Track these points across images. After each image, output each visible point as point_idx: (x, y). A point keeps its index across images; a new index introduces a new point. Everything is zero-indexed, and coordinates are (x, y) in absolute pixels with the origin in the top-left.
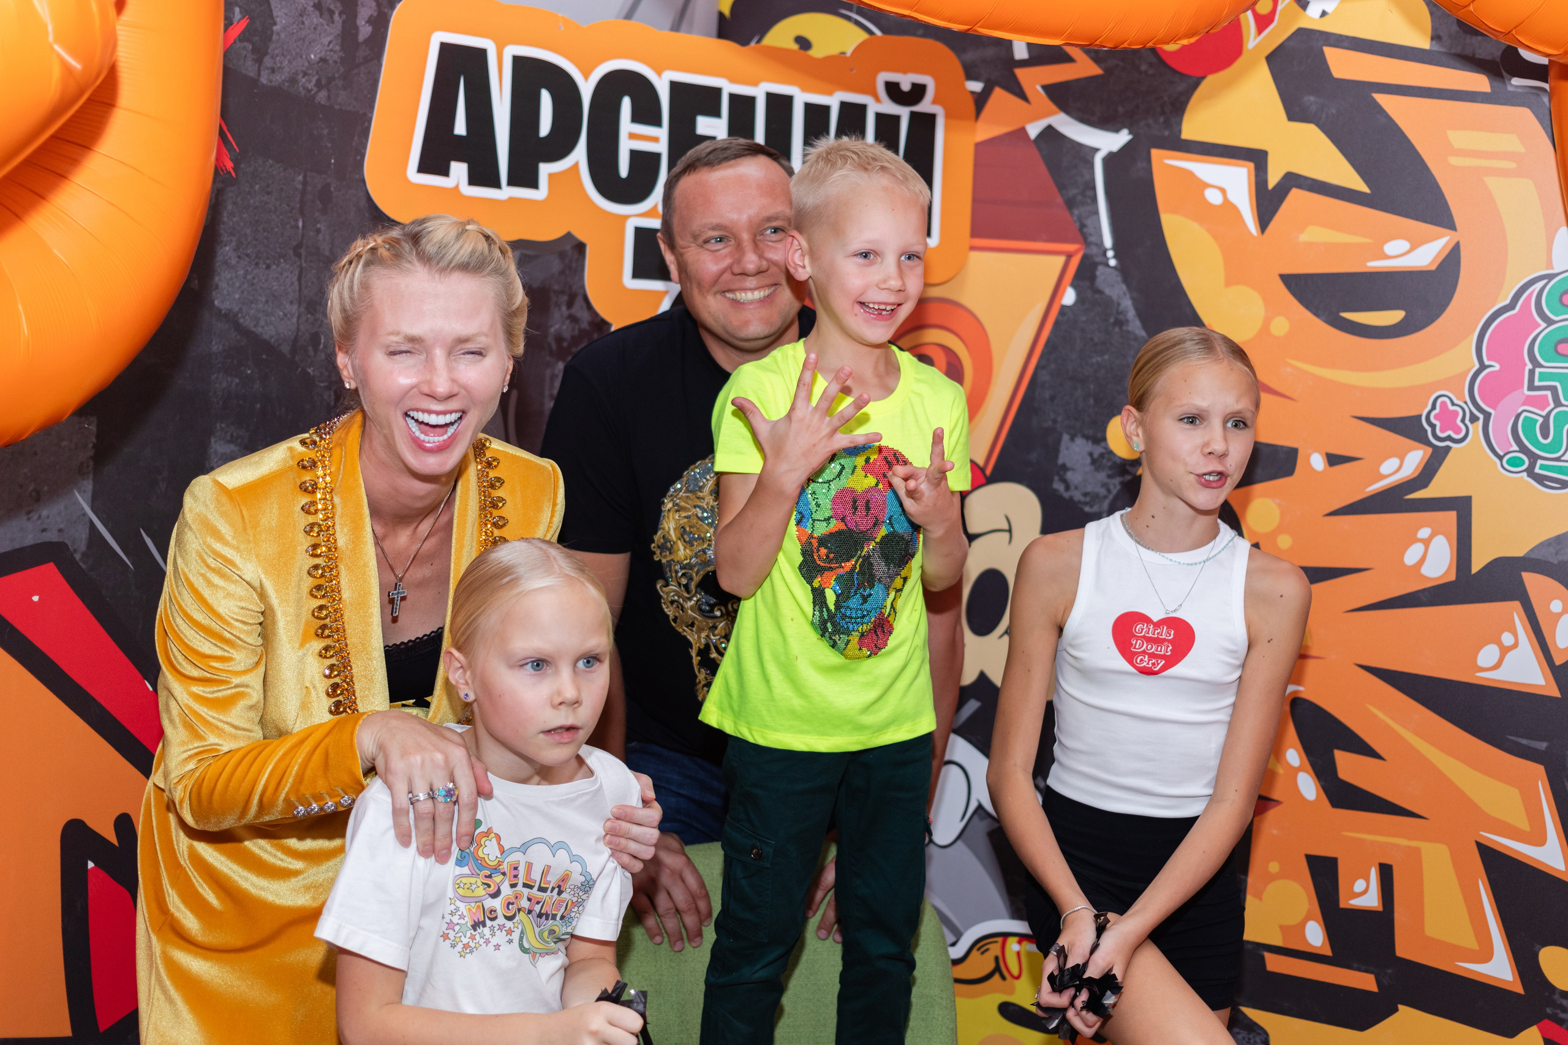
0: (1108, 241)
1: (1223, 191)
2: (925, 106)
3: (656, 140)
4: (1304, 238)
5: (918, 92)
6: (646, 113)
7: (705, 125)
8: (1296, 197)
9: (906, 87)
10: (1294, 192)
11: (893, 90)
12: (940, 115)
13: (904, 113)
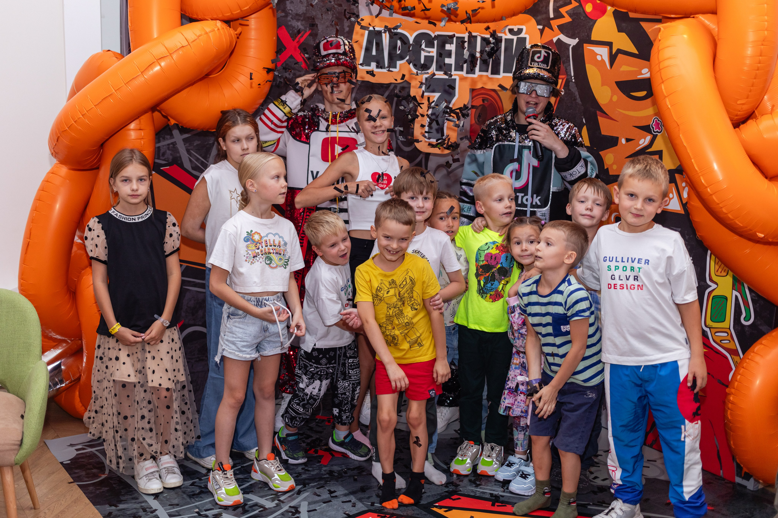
0: (572, 74)
1: (601, 56)
2: (522, 35)
3: (433, 52)
4: (622, 69)
5: (520, 31)
6: (430, 44)
7: (448, 47)
8: (620, 56)
9: (516, 30)
10: (619, 55)
11: (511, 31)
12: (528, 37)
13: (515, 38)
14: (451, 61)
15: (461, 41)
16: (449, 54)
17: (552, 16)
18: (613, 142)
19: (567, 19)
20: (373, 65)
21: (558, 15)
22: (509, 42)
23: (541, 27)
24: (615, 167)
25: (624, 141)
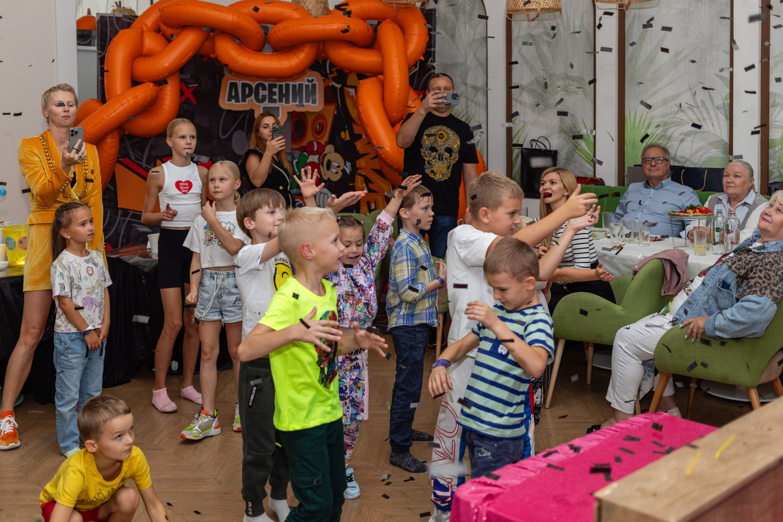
0: (340, 103)
2: (314, 82)
5: (313, 80)
6: (264, 89)
7: (274, 90)
9: (310, 80)
11: (308, 81)
12: (317, 83)
13: (310, 84)
14: (276, 97)
15: (281, 86)
16: (275, 94)
17: (328, 72)
18: (359, 137)
19: (335, 74)
20: (233, 101)
21: (331, 72)
22: (307, 86)
23: (323, 78)
24: (361, 150)
25: (364, 136)
